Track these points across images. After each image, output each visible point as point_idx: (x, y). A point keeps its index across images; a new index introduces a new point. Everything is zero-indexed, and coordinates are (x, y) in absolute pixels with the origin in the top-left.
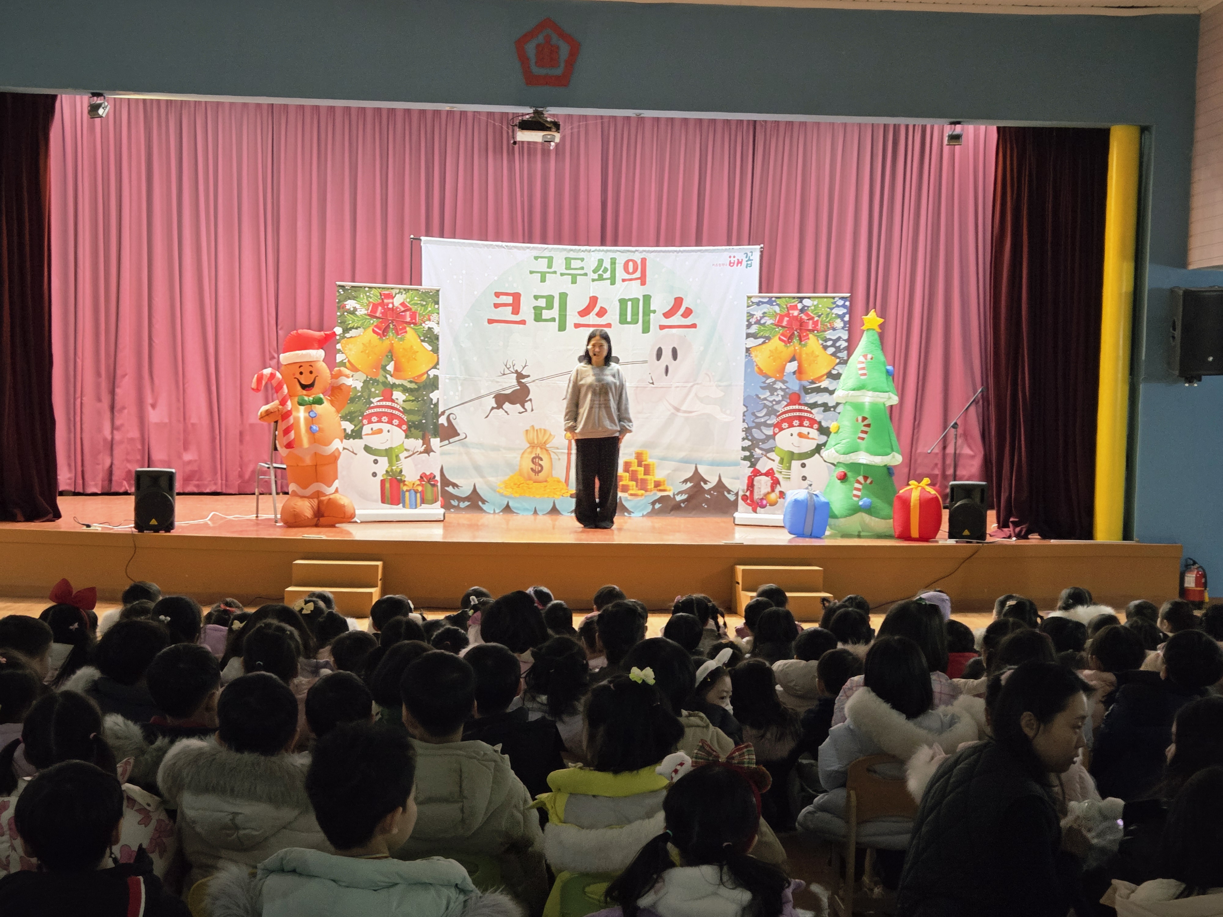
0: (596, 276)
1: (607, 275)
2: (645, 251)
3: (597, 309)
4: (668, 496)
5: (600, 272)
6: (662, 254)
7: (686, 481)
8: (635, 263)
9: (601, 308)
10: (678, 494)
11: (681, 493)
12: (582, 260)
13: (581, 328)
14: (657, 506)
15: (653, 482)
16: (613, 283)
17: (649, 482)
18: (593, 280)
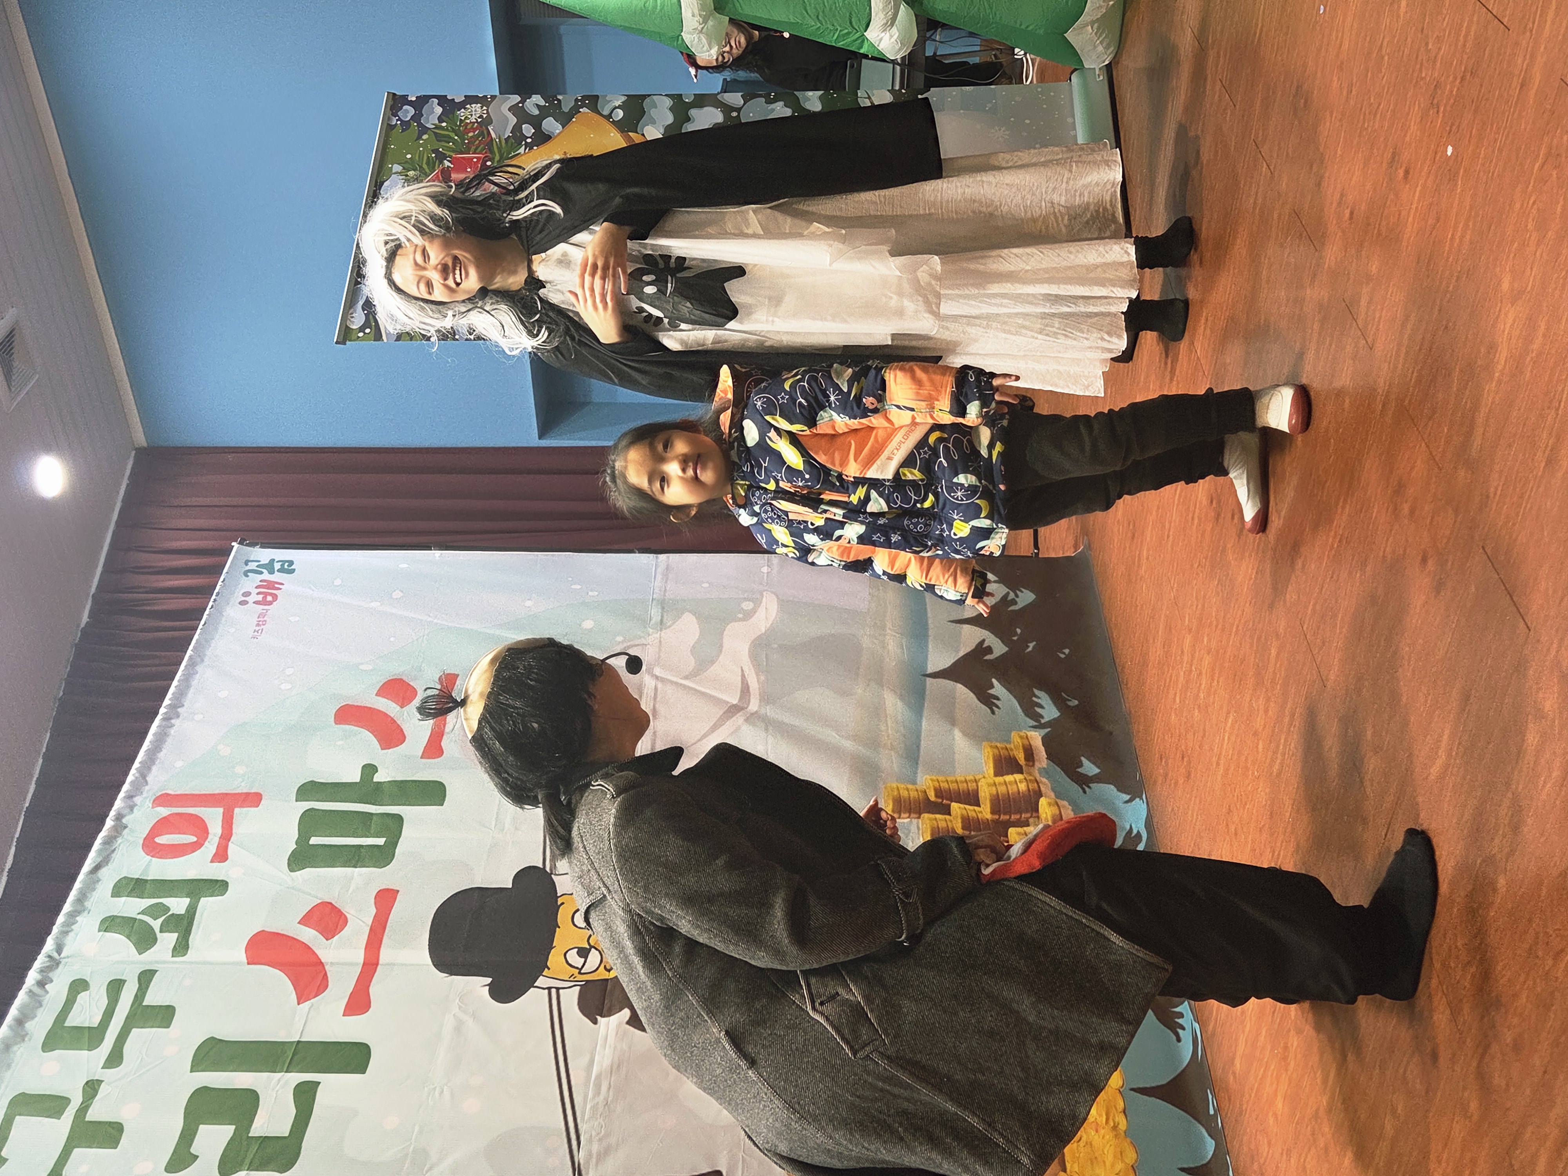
0: (169, 939)
1: (178, 905)
2: (130, 797)
3: (308, 935)
4: (1046, 741)
5: (156, 924)
6: (161, 755)
7: (989, 701)
8: (163, 826)
9: (306, 920)
10: (1037, 717)
11: (1030, 709)
12: (79, 986)
13: (375, 990)
14: (1089, 768)
15: (1000, 779)
16: (219, 887)
17: (1002, 789)
18: (182, 947)
